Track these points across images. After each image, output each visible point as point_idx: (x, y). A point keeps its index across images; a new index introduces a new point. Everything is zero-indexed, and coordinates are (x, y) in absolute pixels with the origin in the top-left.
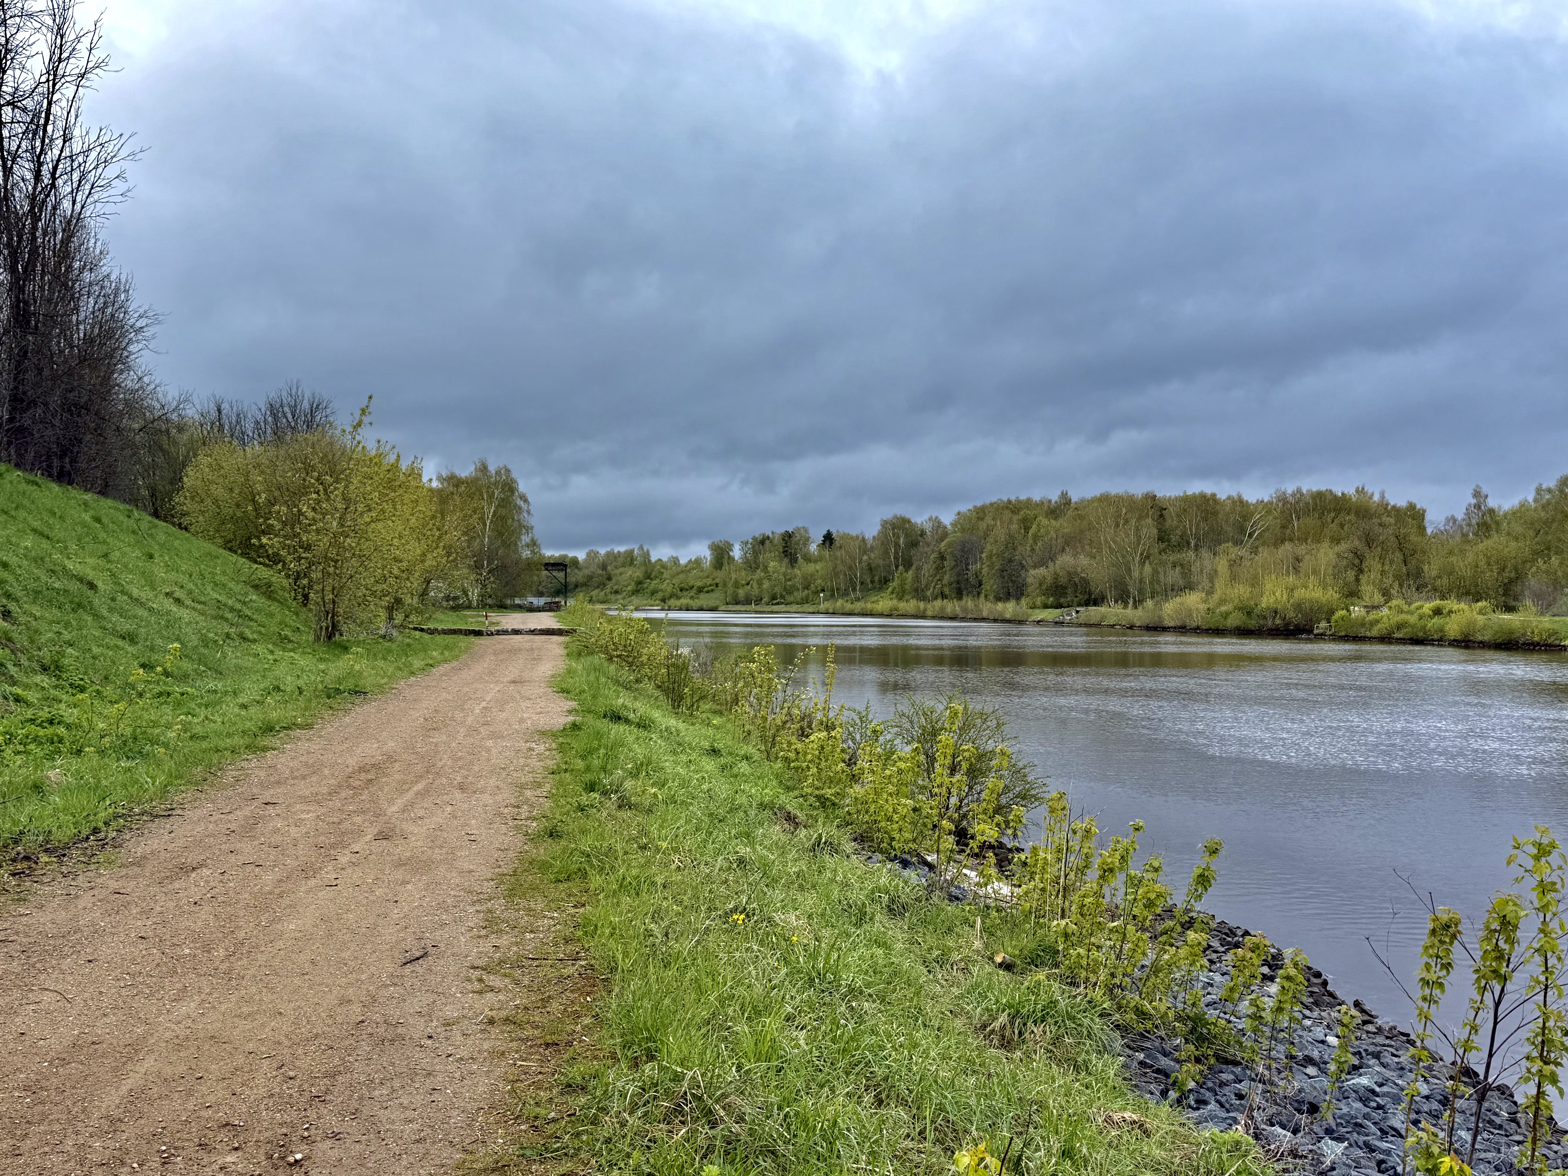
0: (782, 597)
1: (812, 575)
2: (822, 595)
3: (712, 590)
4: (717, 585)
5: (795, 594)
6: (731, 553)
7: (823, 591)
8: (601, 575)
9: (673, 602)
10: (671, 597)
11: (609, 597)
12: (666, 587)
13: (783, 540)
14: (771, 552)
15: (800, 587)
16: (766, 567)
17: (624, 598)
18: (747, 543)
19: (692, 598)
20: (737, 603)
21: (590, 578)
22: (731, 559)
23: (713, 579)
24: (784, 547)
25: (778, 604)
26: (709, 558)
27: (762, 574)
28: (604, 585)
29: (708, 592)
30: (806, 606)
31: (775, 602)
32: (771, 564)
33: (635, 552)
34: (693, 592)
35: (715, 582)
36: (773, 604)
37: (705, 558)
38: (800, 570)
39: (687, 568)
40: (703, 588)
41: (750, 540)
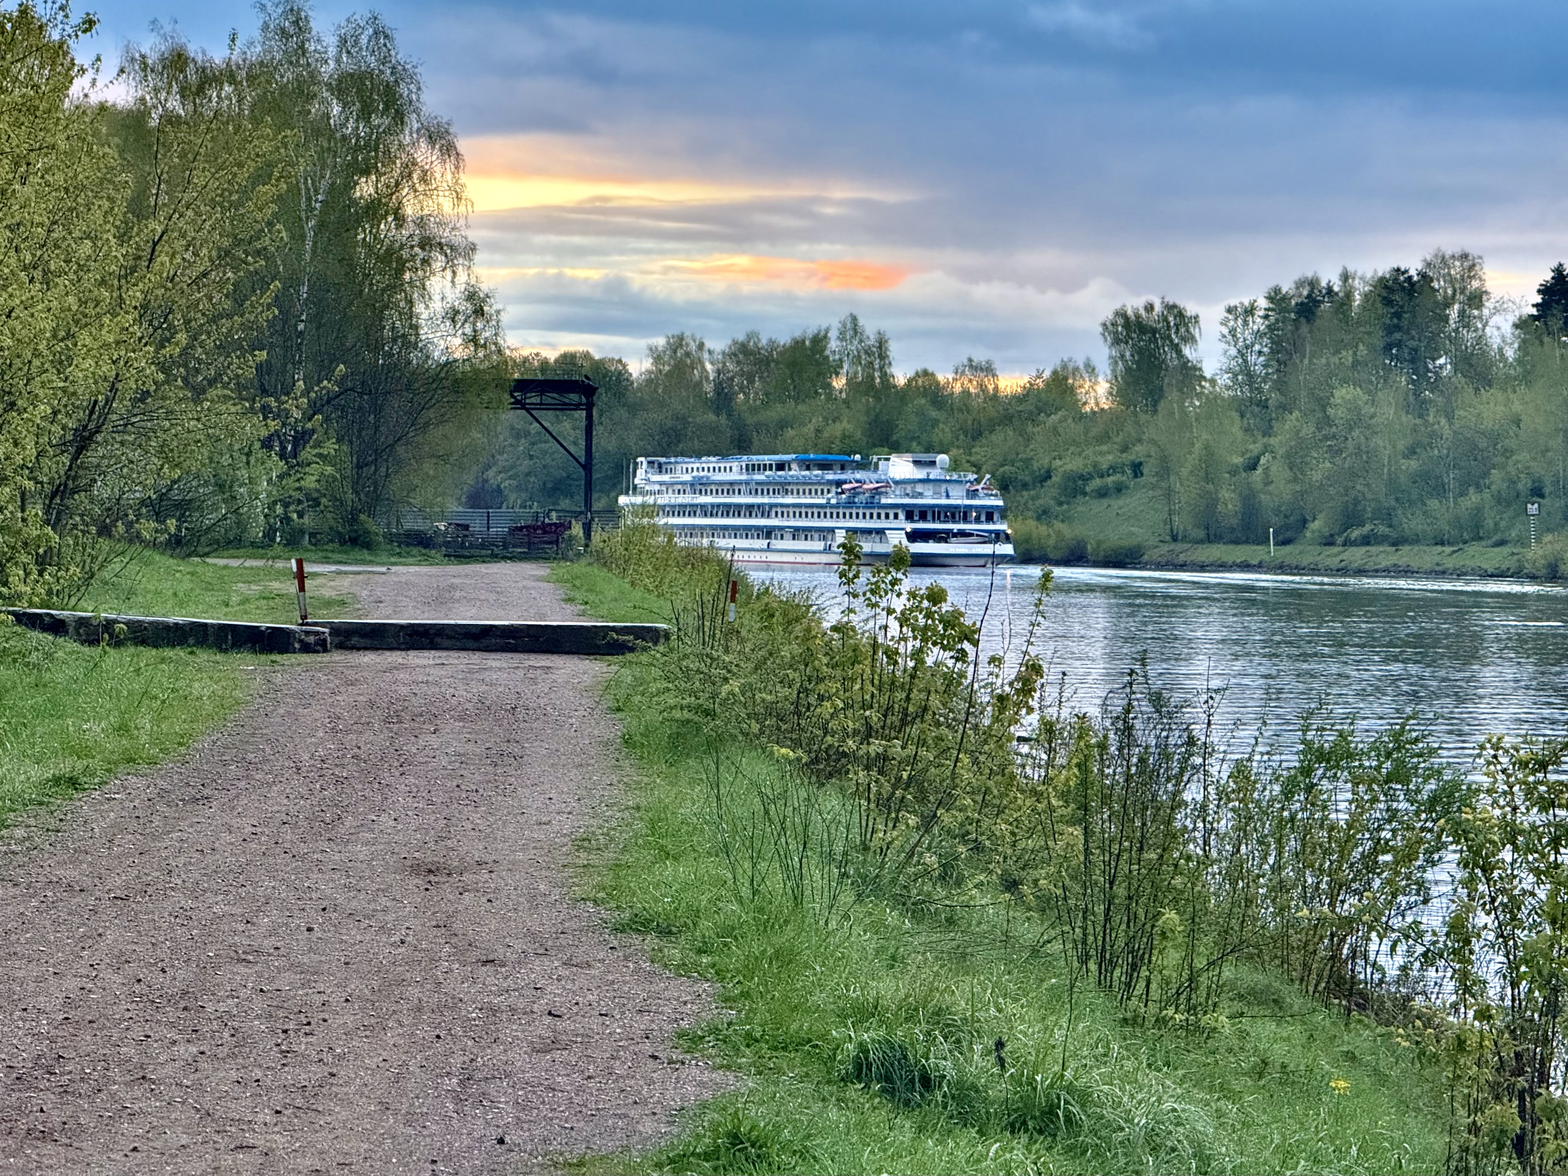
0: (1383, 514)
1: (1494, 438)
2: (1533, 509)
3: (1119, 489)
4: (1137, 469)
5: (1433, 504)
6: (1187, 351)
7: (1537, 492)
13: (1388, 302)
15: (1451, 478)
16: (1323, 404)
18: (1250, 311)
19: (1043, 515)
20: (1212, 537)
22: (1191, 374)
23: (1125, 449)
25: (1366, 541)
26: (1104, 370)
27: (1308, 430)
29: (1102, 493)
30: (1473, 549)
31: (1356, 533)
32: (1343, 394)
33: (834, 344)
34: (1047, 496)
35: (1128, 457)
36: (1347, 543)
37: (1091, 370)
38: (1450, 417)
39: (1028, 407)
40: (1086, 478)
41: (1263, 303)
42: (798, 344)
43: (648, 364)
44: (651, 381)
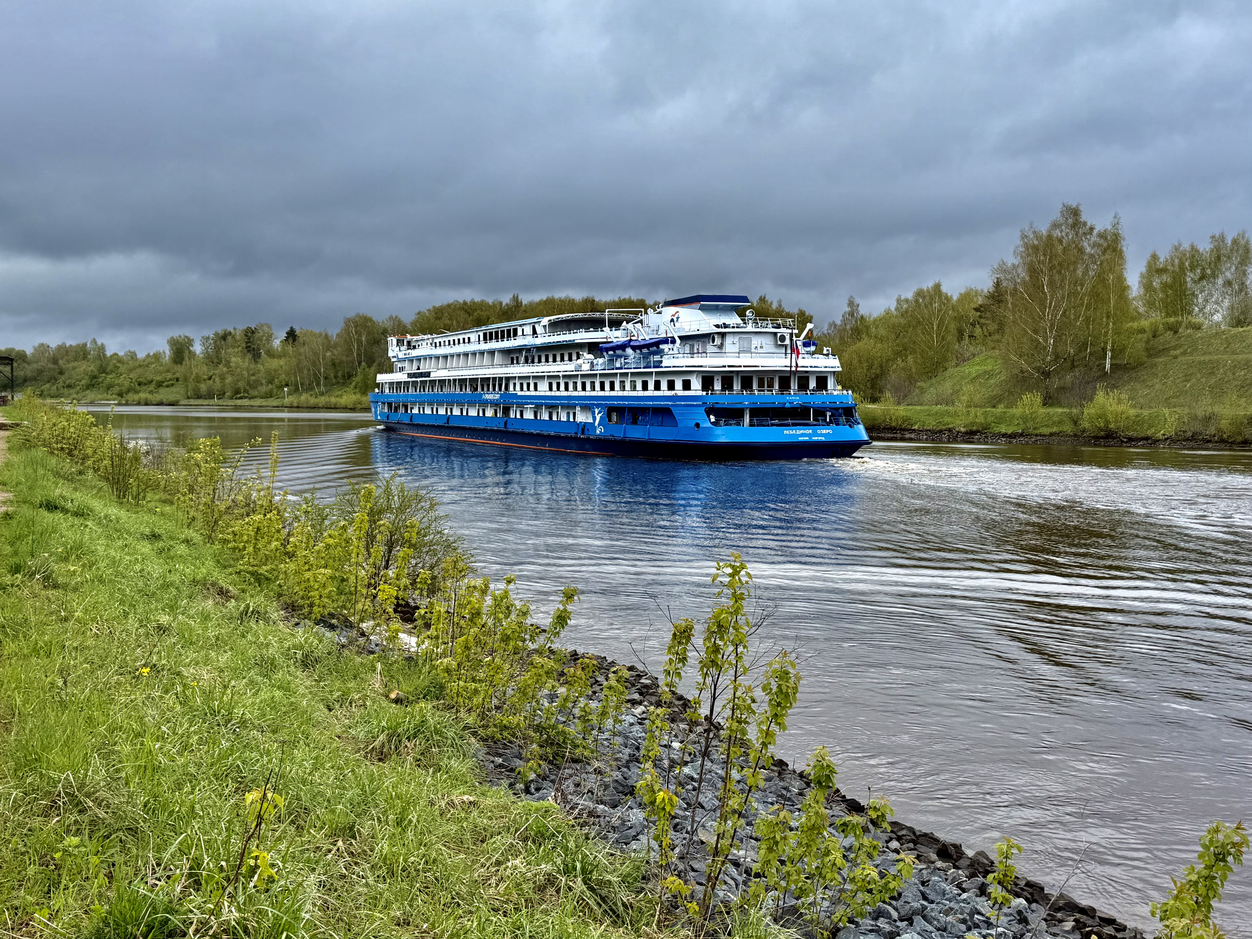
0: (245, 391)
1: (275, 371)
2: (286, 389)
3: (172, 385)
4: (177, 380)
5: (260, 388)
6: (191, 348)
7: (287, 385)
8: (53, 370)
9: (131, 397)
10: (128, 391)
11: (62, 391)
12: (124, 381)
13: (246, 336)
14: (234, 347)
15: (264, 381)
16: (229, 362)
17: (77, 393)
18: (208, 338)
19: (151, 392)
20: (199, 397)
21: (40, 372)
22: (192, 354)
23: (174, 374)
24: (247, 343)
25: (241, 398)
26: (168, 353)
27: (225, 369)
28: (56, 380)
29: (168, 386)
30: (270, 400)
31: (239, 396)
32: (233, 359)
33: (88, 345)
34: (152, 387)
35: (175, 376)
36: (236, 399)
37: (164, 353)
38: (263, 365)
39: (146, 363)
40: (163, 382)
41: (212, 336)
42: (78, 345)
43: (32, 351)
44: (33, 355)
